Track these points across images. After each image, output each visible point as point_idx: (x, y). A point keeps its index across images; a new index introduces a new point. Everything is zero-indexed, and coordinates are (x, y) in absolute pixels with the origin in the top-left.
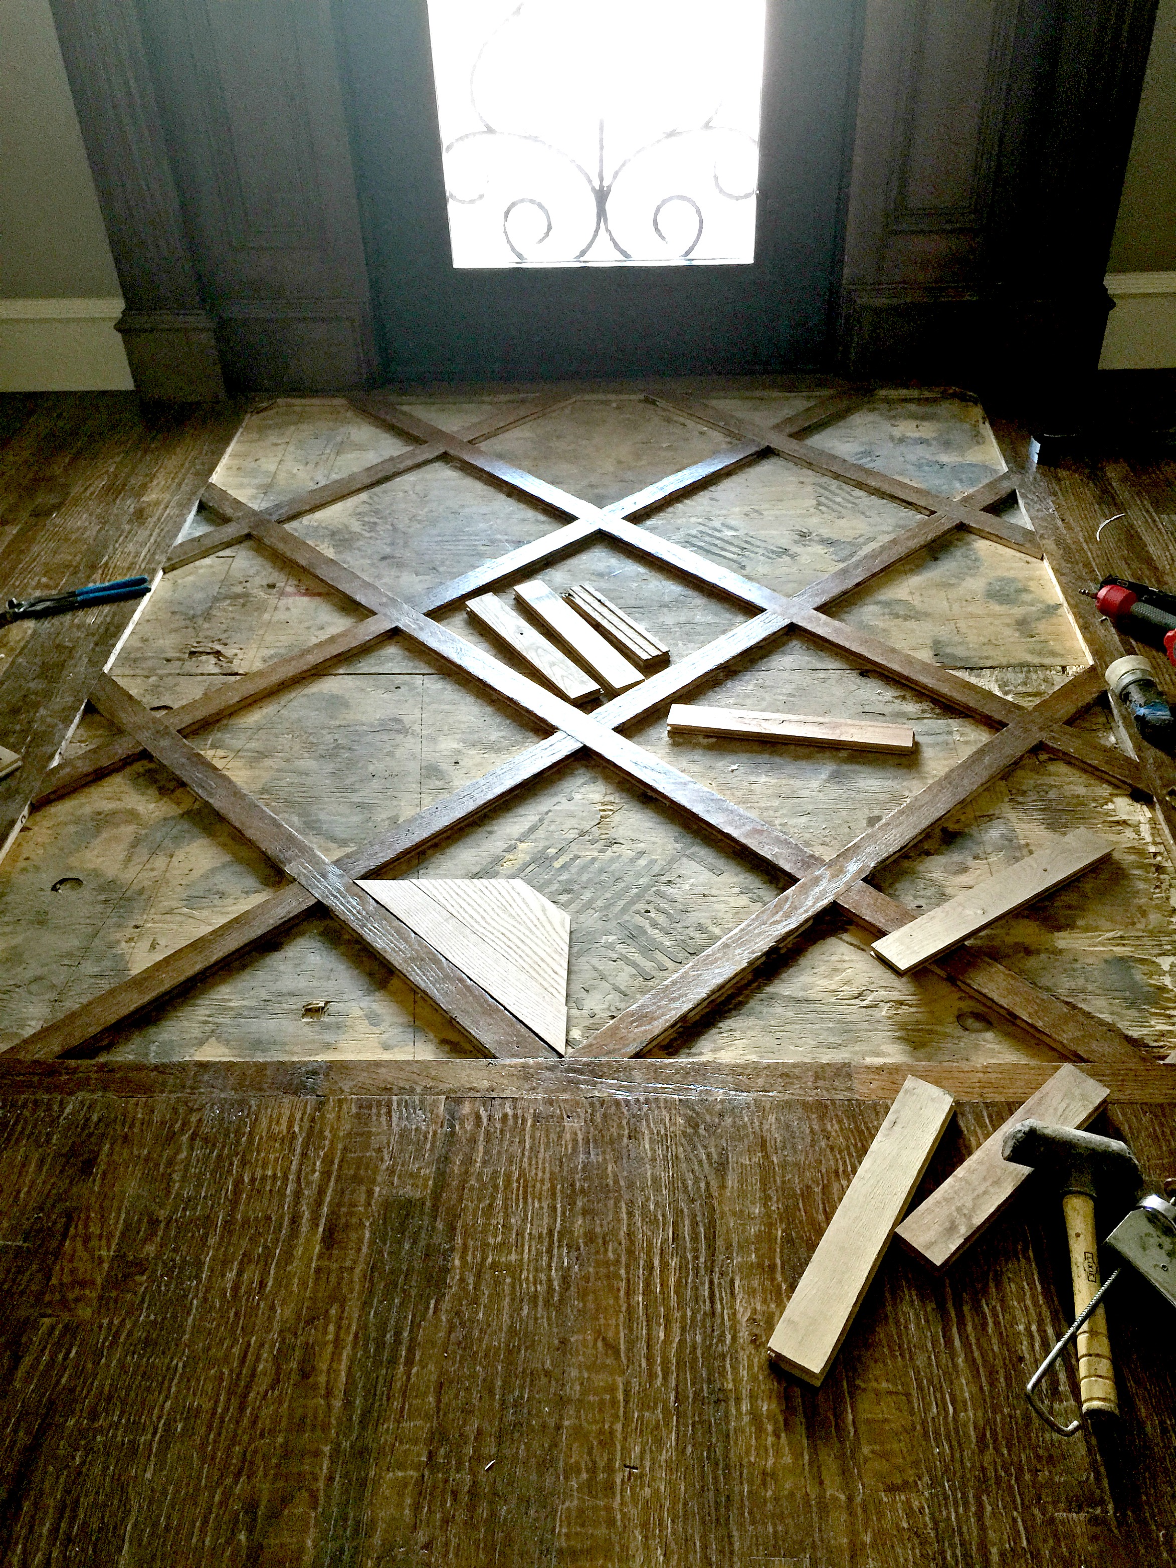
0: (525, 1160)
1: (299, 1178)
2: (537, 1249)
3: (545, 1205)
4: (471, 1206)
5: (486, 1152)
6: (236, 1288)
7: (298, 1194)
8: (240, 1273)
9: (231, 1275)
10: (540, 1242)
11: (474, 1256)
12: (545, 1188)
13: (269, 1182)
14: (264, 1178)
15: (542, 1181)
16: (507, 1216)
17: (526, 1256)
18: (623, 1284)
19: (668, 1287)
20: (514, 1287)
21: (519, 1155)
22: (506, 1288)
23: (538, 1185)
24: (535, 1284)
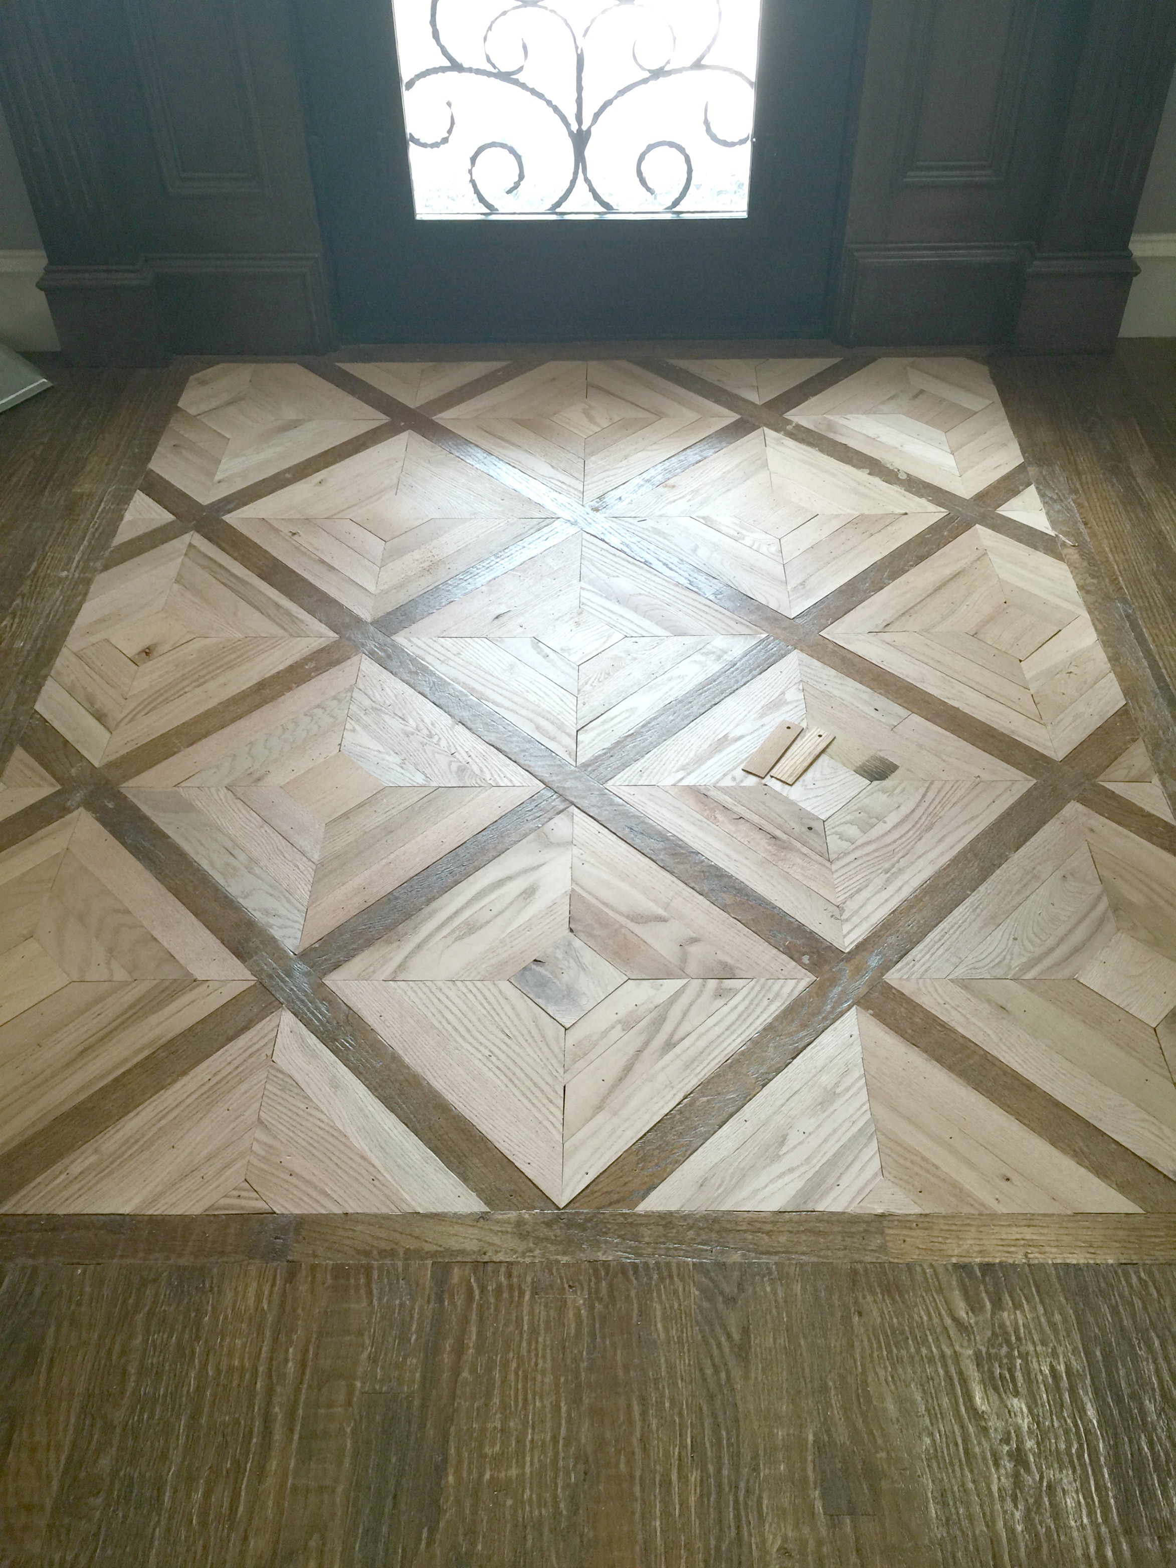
0: (524, 1344)
1: (270, 1370)
2: (539, 1460)
3: (547, 1403)
4: (465, 1405)
5: (480, 1333)
6: (204, 1513)
7: (270, 1391)
8: (207, 1495)
9: (198, 1496)
10: (543, 1452)
11: (470, 1472)
12: (547, 1380)
13: (236, 1375)
14: (230, 1369)
15: (543, 1373)
16: (505, 1420)
17: (528, 1470)
18: (638, 1507)
19: (688, 1508)
20: (516, 1511)
21: (517, 1339)
22: (507, 1512)
23: (539, 1377)
24: (539, 1508)
